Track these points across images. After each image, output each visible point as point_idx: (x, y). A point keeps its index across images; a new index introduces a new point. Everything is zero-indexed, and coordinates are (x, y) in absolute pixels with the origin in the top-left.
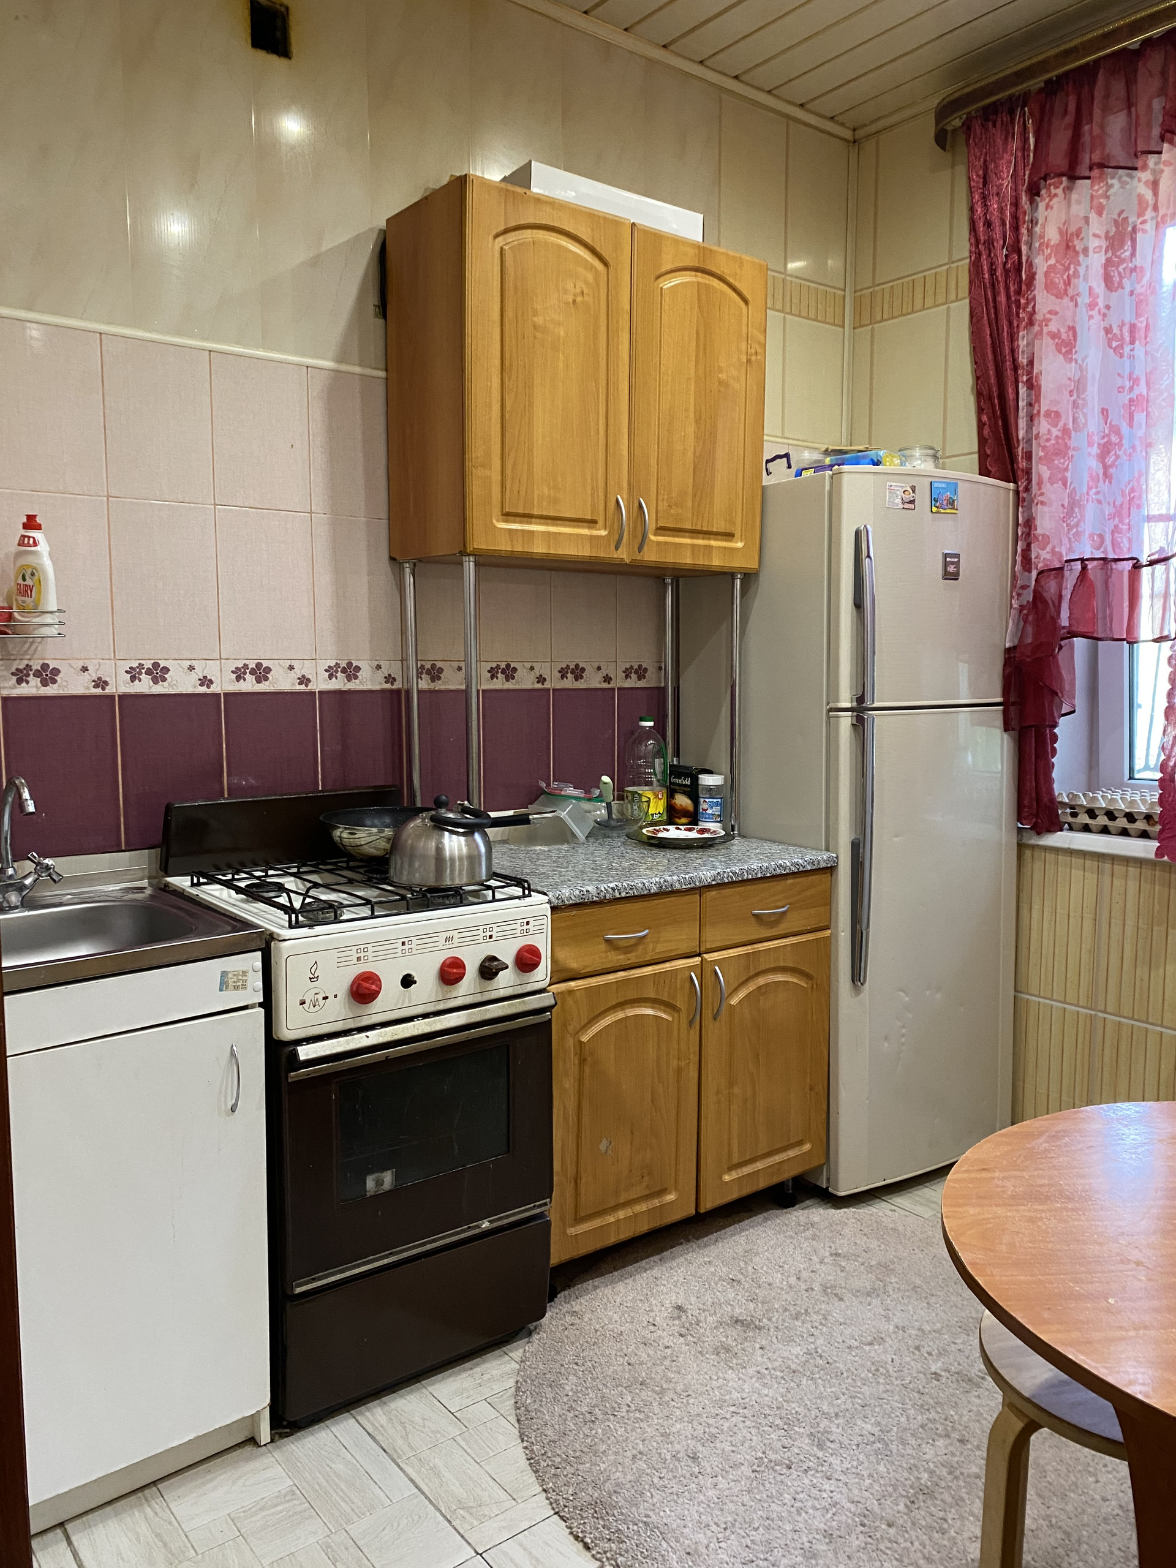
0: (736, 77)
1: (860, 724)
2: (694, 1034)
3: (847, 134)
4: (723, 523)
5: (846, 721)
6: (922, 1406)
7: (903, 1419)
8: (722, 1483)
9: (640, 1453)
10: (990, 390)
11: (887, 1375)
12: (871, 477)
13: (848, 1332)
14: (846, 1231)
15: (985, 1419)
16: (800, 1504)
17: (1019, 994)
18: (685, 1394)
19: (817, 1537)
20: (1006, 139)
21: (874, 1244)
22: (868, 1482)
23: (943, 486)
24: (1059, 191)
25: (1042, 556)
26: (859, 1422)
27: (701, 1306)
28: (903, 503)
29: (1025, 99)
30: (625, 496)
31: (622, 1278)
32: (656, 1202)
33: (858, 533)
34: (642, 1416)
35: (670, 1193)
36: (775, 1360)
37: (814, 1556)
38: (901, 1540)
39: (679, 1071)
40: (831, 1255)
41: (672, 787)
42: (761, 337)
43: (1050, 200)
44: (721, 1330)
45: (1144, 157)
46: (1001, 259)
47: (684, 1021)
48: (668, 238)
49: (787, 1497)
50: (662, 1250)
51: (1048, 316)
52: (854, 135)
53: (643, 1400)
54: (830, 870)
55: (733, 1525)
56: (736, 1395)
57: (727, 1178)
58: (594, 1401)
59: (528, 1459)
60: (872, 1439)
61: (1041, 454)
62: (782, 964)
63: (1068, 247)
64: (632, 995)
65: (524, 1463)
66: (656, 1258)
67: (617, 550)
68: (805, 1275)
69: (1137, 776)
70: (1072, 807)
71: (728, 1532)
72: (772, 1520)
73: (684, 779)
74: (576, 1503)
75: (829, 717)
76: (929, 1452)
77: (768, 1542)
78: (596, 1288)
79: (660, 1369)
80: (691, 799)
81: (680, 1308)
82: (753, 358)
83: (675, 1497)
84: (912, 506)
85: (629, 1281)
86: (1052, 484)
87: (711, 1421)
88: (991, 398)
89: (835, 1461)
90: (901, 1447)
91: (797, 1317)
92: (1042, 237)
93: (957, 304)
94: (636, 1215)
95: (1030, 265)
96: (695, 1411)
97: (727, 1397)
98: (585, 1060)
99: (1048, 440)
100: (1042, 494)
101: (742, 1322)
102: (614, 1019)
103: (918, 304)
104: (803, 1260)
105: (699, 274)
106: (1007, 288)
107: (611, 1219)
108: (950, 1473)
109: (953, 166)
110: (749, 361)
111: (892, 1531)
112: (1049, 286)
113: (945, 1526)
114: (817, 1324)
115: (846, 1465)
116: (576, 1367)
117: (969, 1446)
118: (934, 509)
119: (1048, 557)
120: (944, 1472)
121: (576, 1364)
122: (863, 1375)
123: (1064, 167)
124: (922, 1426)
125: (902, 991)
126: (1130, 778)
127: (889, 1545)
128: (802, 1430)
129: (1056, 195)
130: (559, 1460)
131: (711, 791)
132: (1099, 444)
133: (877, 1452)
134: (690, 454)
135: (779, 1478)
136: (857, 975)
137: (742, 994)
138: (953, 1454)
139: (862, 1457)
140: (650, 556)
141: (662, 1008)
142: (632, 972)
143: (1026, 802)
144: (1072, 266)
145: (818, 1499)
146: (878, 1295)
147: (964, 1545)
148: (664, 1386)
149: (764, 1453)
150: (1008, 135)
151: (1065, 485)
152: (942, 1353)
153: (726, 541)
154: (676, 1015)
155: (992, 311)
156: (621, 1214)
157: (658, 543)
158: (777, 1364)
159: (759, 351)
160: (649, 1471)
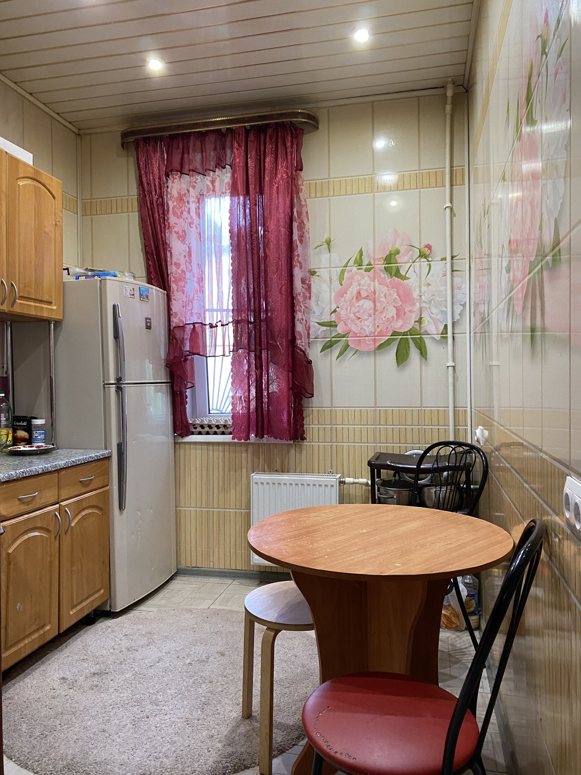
0: (31, 94)
1: (119, 389)
2: (57, 542)
3: (76, 131)
4: (48, 297)
5: (113, 389)
6: (190, 676)
7: (185, 683)
8: (122, 735)
9: (77, 739)
10: (152, 251)
11: (171, 671)
12: (118, 282)
13: (146, 661)
14: (126, 625)
15: (215, 672)
16: (159, 728)
17: (178, 508)
18: (86, 710)
19: (173, 735)
20: (154, 152)
21: (141, 627)
22: (182, 710)
23: (144, 289)
24: (177, 177)
25: (175, 321)
26: (168, 691)
27: (74, 674)
28: (130, 295)
29: (161, 139)
30: (5, 279)
31: (25, 676)
32: (41, 632)
33: (114, 307)
34: (69, 726)
35: (47, 626)
36: (120, 682)
37: (175, 742)
38: (205, 723)
39: (51, 563)
40: (124, 636)
41: (15, 427)
42: (61, 214)
43: (174, 180)
44: (89, 680)
45: (208, 171)
46: (155, 199)
47: (53, 537)
48: (21, 162)
49: (153, 728)
50: (40, 659)
51: (174, 225)
52: (79, 132)
53: (66, 720)
54: (108, 458)
55: (135, 747)
56: (110, 702)
57: (71, 613)
58: (41, 730)
59: (19, 765)
60: (176, 694)
61: (173, 279)
62: (91, 504)
63: (181, 199)
64: (31, 526)
65: (17, 767)
66: (40, 662)
67: (2, 305)
68: (116, 647)
69: (211, 412)
70: (194, 425)
71: (134, 750)
72: (151, 738)
73: (23, 422)
74: (56, 770)
75: (104, 388)
76: (200, 690)
77: (154, 746)
78: (14, 685)
79: (68, 705)
80: (27, 432)
81: (63, 678)
82: (58, 223)
83: (103, 748)
84: (133, 297)
85: (30, 676)
86: (178, 292)
87: (104, 715)
88: (152, 255)
89: (165, 708)
90: (189, 693)
91: (121, 663)
92: (171, 194)
93: (132, 213)
94: (33, 640)
95: (168, 204)
96: (94, 714)
97: (106, 704)
98: (10, 562)
99: (176, 274)
100: (174, 296)
101: (97, 674)
102: (23, 540)
103: (114, 211)
104: (112, 642)
105: (34, 181)
106: (158, 211)
107: (22, 645)
108: (212, 694)
109: (128, 156)
110: (56, 224)
111: (200, 721)
112: (174, 213)
113: (219, 711)
114: (132, 663)
115: (171, 707)
116: (23, 720)
117: (214, 683)
118: (141, 299)
119: (177, 321)
120: (209, 694)
121: (23, 718)
122: (161, 674)
123: (179, 169)
124: (193, 683)
125: (139, 511)
126: (209, 413)
127: (201, 726)
128: (146, 703)
129: (176, 178)
130: (37, 758)
131: (39, 427)
132: (197, 277)
133: (181, 698)
134: (33, 263)
135: (146, 723)
136: (121, 507)
137: (76, 520)
138: (209, 688)
139: (176, 702)
140: (17, 309)
141: (43, 531)
142: (31, 514)
143: (178, 424)
144: (183, 207)
145: (166, 723)
146: (152, 645)
147: (228, 714)
148: (73, 711)
149: (134, 717)
150: (155, 151)
151: (184, 293)
152: (188, 655)
153: (49, 305)
154: (49, 534)
155: (152, 219)
156: (26, 641)
157: (20, 303)
158: (122, 684)
159: (60, 221)
160: (85, 744)
